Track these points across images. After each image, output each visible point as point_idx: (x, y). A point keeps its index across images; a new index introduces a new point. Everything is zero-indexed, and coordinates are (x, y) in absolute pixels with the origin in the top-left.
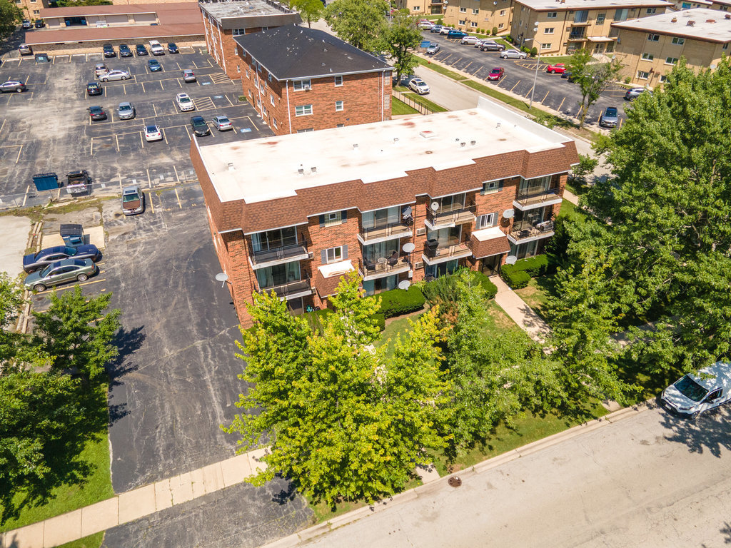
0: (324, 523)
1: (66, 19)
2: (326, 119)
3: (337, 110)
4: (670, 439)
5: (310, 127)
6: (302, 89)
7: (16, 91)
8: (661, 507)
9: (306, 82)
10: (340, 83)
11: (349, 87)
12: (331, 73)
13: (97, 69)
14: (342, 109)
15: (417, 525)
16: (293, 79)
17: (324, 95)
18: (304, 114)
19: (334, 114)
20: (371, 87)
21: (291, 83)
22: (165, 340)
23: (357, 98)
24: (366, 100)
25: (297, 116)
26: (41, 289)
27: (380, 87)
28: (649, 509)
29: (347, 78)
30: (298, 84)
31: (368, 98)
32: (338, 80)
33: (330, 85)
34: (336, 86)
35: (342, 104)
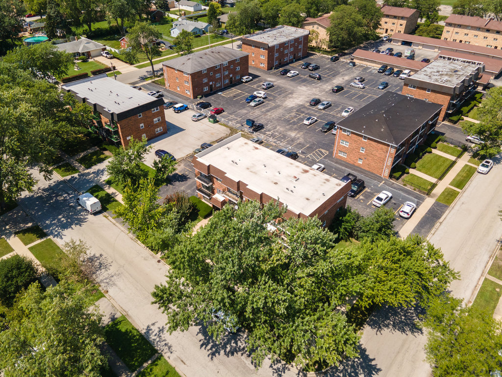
1: (404, 41)
2: (354, 152)
3: (361, 151)
5: (346, 152)
6: (346, 134)
7: (315, 79)
9: (348, 131)
10: (366, 140)
11: (370, 144)
12: (363, 133)
13: (356, 79)
14: (363, 152)
15: (142, 257)
16: (343, 127)
17: (355, 141)
18: (344, 145)
19: (359, 152)
20: (382, 149)
21: (341, 129)
22: (187, 185)
23: (372, 151)
24: (377, 154)
25: (340, 144)
27: (387, 152)
29: (369, 139)
30: (345, 131)
31: (379, 154)
32: (365, 138)
33: (360, 138)
34: (363, 140)
35: (364, 150)
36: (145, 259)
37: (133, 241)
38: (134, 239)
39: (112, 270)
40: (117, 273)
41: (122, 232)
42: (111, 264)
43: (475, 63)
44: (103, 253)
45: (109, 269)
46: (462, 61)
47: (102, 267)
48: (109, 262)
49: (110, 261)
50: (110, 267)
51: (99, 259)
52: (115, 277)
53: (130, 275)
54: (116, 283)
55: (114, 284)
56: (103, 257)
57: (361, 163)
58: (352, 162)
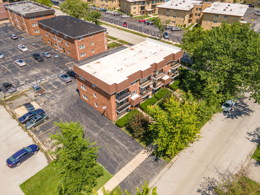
2: (89, 49)
3: (92, 45)
4: (227, 118)
5: (84, 52)
6: (81, 40)
8: (234, 133)
9: (82, 38)
10: (92, 36)
11: (95, 37)
12: (89, 33)
14: (93, 45)
15: (190, 155)
16: (78, 37)
17: (87, 41)
18: (82, 48)
19: (91, 47)
20: (101, 36)
21: (77, 39)
23: (97, 40)
24: (100, 40)
25: (80, 49)
27: (104, 36)
28: (232, 134)
29: (94, 34)
30: (79, 39)
32: (91, 35)
33: (89, 37)
34: (91, 37)
35: (93, 43)
36: (193, 152)
37: (173, 166)
38: (169, 165)
39: (214, 176)
40: (215, 171)
41: (161, 178)
42: (207, 178)
44: (196, 189)
45: (214, 178)
47: (213, 186)
48: (205, 181)
49: (203, 180)
50: (210, 178)
51: (204, 191)
52: (220, 171)
53: (213, 159)
54: (225, 169)
55: (227, 170)
56: (200, 188)
57: (94, 52)
58: (89, 55)
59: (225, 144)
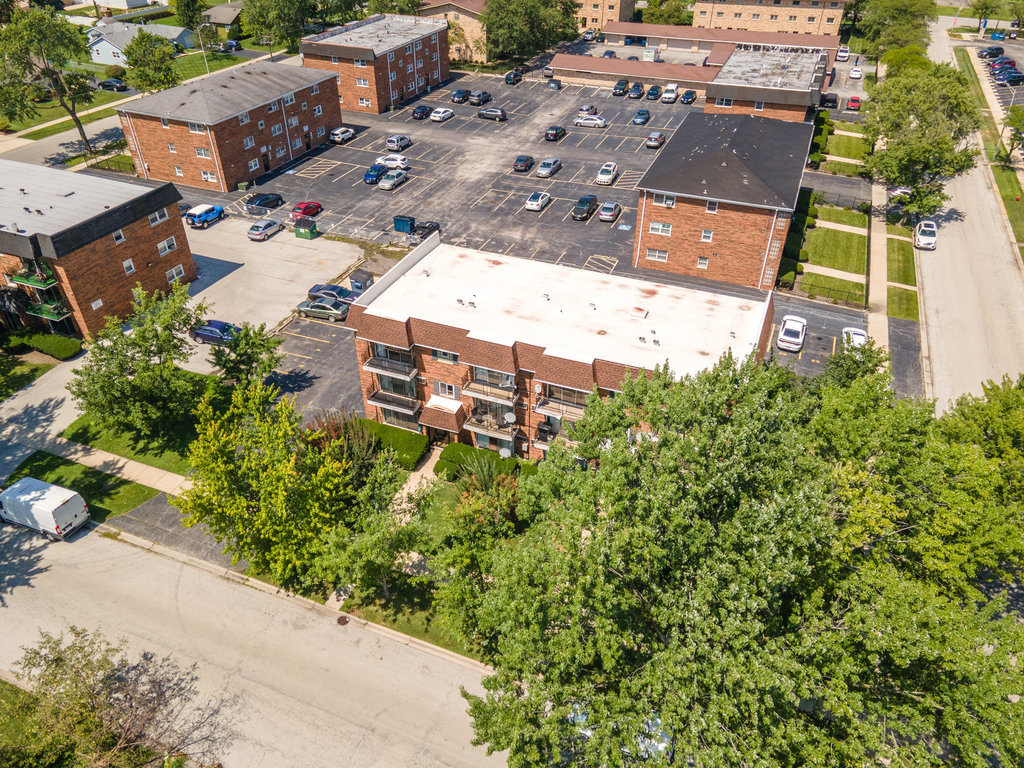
0: (246, 577)
2: (686, 246)
3: (703, 240)
5: (664, 249)
6: (664, 205)
7: (495, 119)
8: (437, 758)
9: (669, 198)
10: (714, 210)
11: (725, 218)
12: (705, 196)
14: (710, 241)
15: (285, 622)
16: (652, 190)
17: (689, 218)
18: (660, 233)
19: (697, 243)
20: (755, 225)
21: (650, 195)
22: (319, 395)
23: (732, 234)
24: (744, 239)
25: (650, 232)
26: (303, 315)
27: (769, 228)
28: (427, 751)
29: (723, 206)
30: (659, 198)
31: (749, 237)
32: (712, 206)
33: (700, 208)
34: (707, 211)
35: (711, 235)
36: (298, 627)
37: (234, 585)
38: (234, 576)
39: (206, 692)
40: (226, 696)
41: (184, 566)
42: (196, 674)
43: (807, 51)
44: (150, 649)
45: (196, 693)
46: (781, 50)
47: (167, 694)
48: (183, 670)
49: (184, 665)
50: (196, 683)
51: (146, 671)
52: (226, 712)
53: (273, 688)
54: (237, 728)
55: (234, 735)
56: (158, 660)
57: (705, 267)
58: (682, 271)
59: (357, 725)
